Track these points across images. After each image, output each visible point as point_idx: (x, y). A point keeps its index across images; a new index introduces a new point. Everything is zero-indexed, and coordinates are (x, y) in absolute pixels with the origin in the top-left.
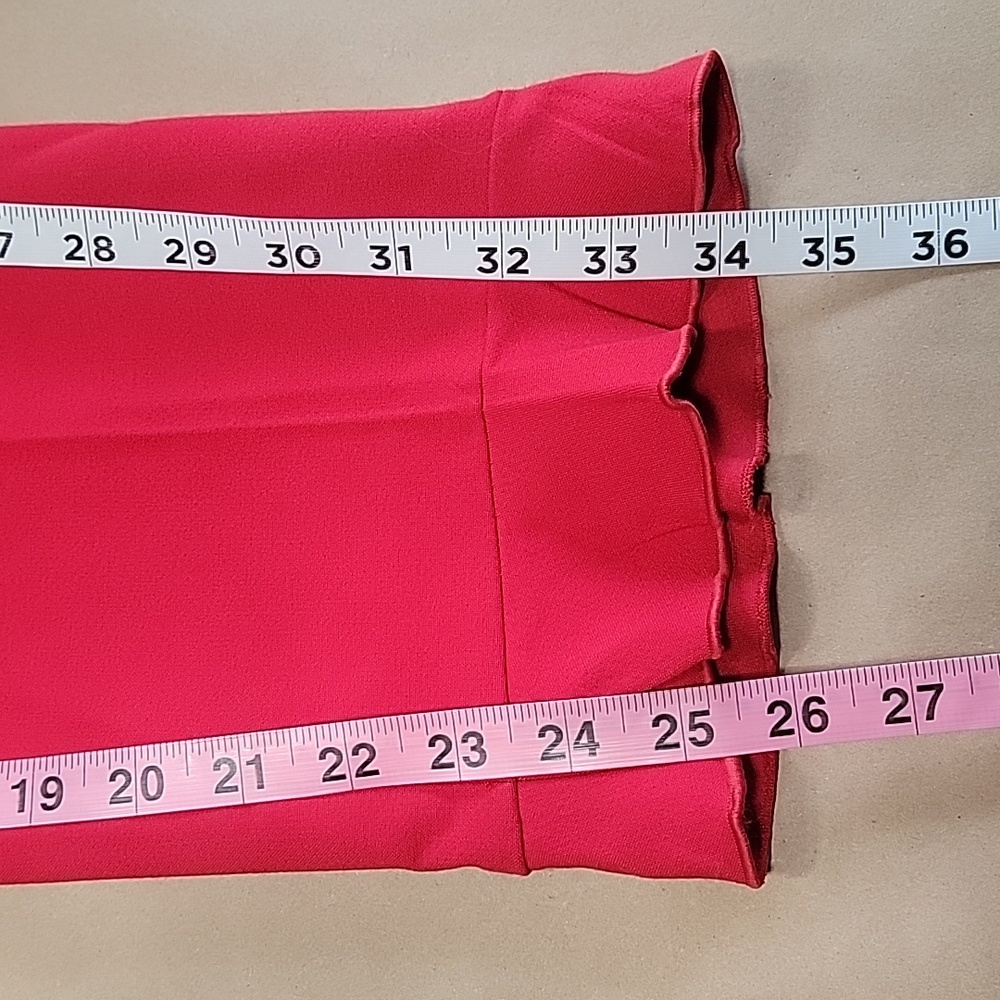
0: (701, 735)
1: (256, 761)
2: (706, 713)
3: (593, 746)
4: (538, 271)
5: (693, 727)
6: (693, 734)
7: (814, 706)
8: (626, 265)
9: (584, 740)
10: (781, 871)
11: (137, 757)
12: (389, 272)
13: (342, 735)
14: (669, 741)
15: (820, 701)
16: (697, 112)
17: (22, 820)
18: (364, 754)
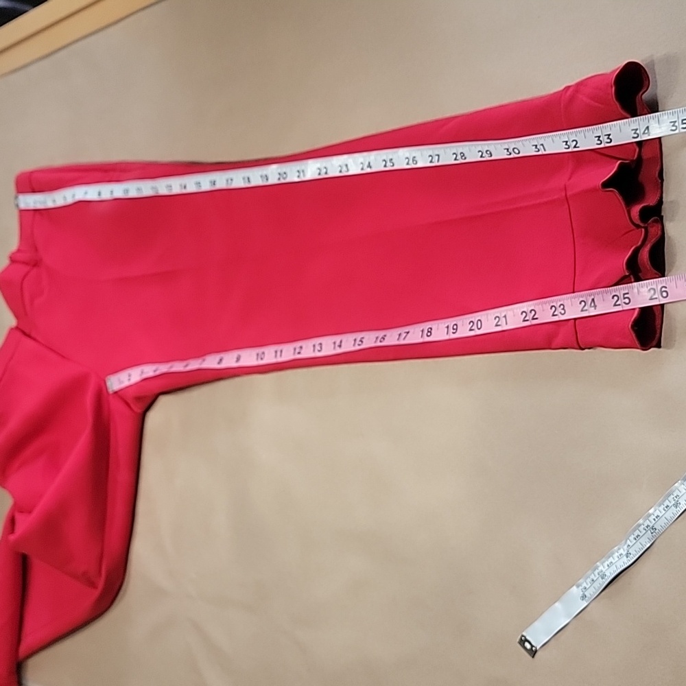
0: (627, 301)
1: (505, 317)
2: (628, 293)
3: (595, 306)
4: (583, 146)
5: (625, 298)
6: (624, 301)
7: (664, 289)
8: (609, 141)
9: (593, 304)
10: (664, 347)
11: (475, 317)
12: (540, 153)
13: (526, 306)
14: (617, 303)
15: (666, 287)
16: (613, 89)
17: (447, 337)
18: (533, 312)
